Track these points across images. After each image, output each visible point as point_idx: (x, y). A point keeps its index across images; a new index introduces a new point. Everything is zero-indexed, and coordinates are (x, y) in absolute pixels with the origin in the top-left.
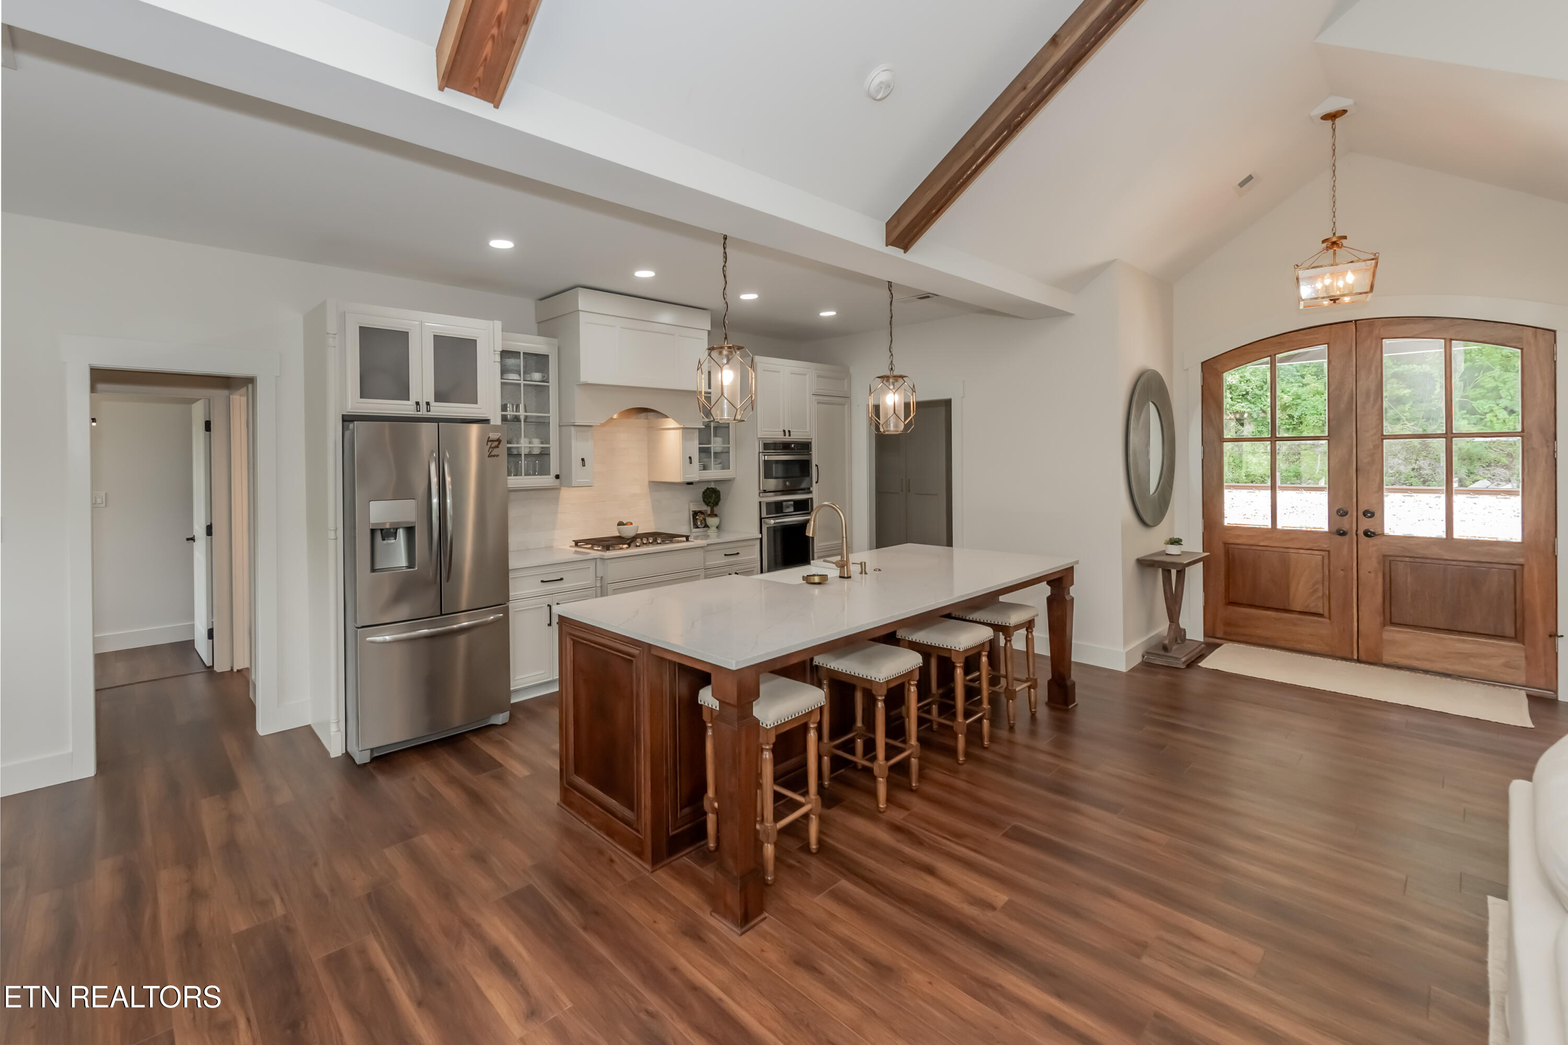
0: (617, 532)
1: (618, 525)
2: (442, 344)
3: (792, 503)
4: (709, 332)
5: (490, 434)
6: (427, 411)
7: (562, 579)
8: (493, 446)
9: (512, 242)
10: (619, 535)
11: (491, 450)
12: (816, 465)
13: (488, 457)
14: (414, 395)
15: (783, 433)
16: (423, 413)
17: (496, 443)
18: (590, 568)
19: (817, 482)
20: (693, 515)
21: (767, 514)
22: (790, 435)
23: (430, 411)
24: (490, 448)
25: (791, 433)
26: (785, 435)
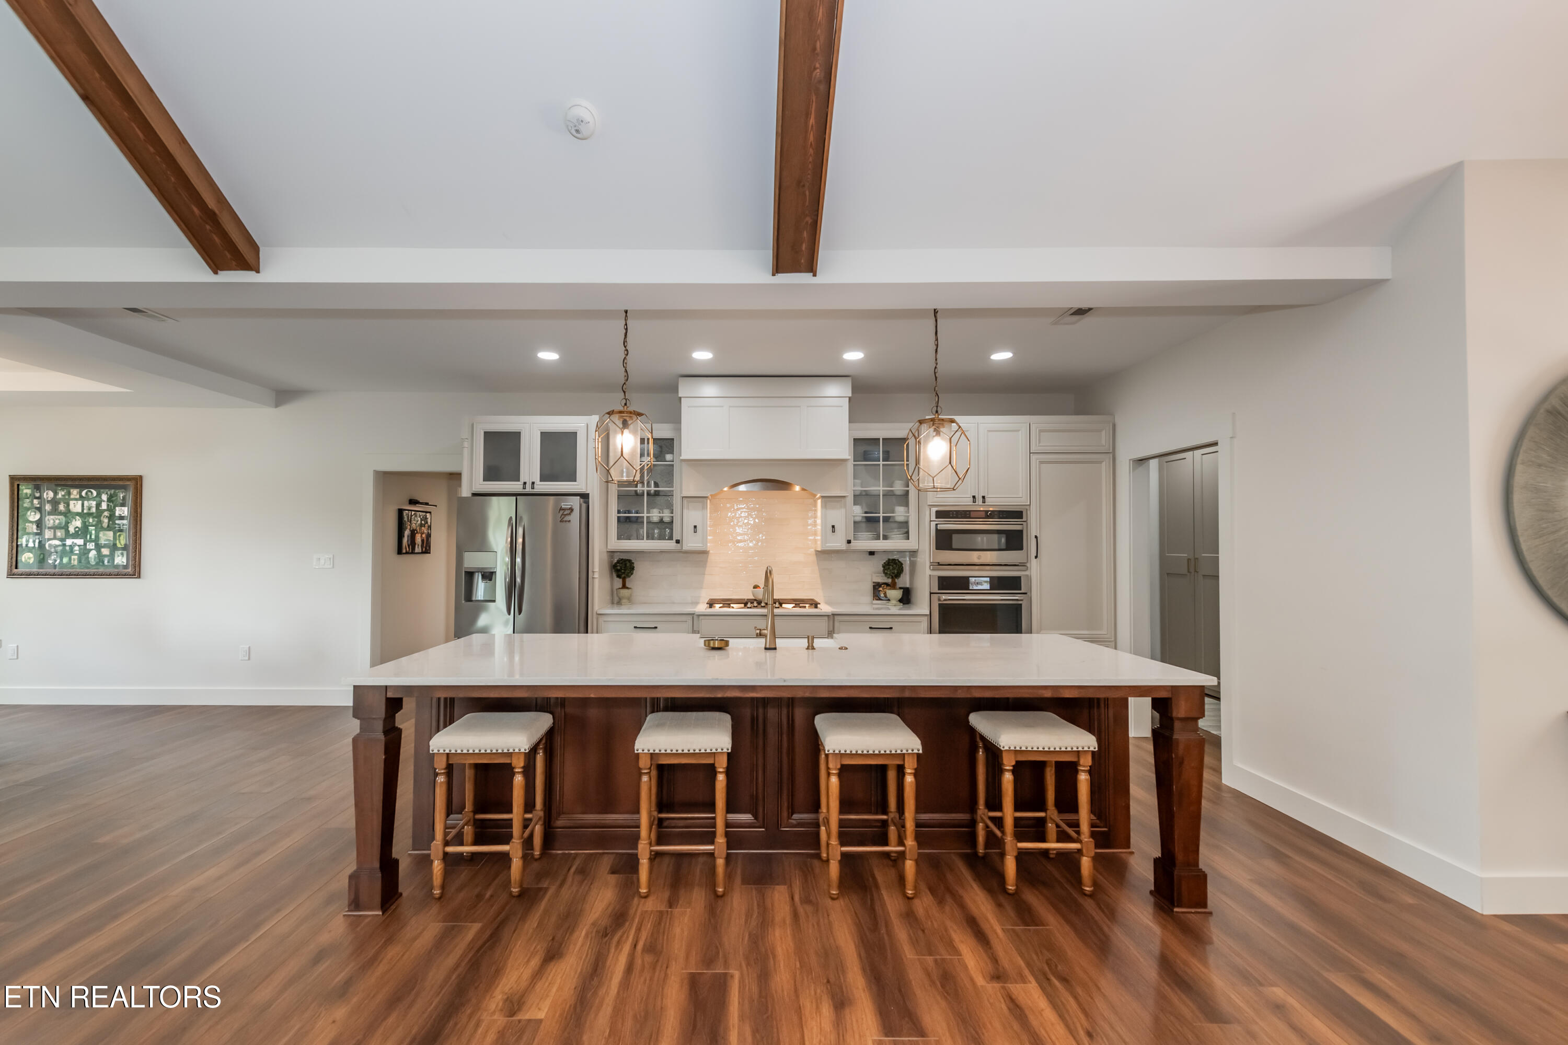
0: (751, 594)
1: (754, 588)
2: (547, 437)
3: (988, 579)
4: (850, 398)
5: (562, 504)
6: (532, 488)
7: (656, 628)
8: (565, 513)
9: (556, 353)
10: (754, 598)
11: (563, 516)
12: (1036, 537)
13: (560, 521)
14: (524, 476)
15: (972, 499)
16: (528, 489)
17: (569, 512)
18: (687, 622)
19: (1036, 557)
20: (874, 587)
21: (939, 589)
22: (984, 502)
23: (533, 489)
24: (562, 515)
25: (986, 499)
26: (974, 502)
